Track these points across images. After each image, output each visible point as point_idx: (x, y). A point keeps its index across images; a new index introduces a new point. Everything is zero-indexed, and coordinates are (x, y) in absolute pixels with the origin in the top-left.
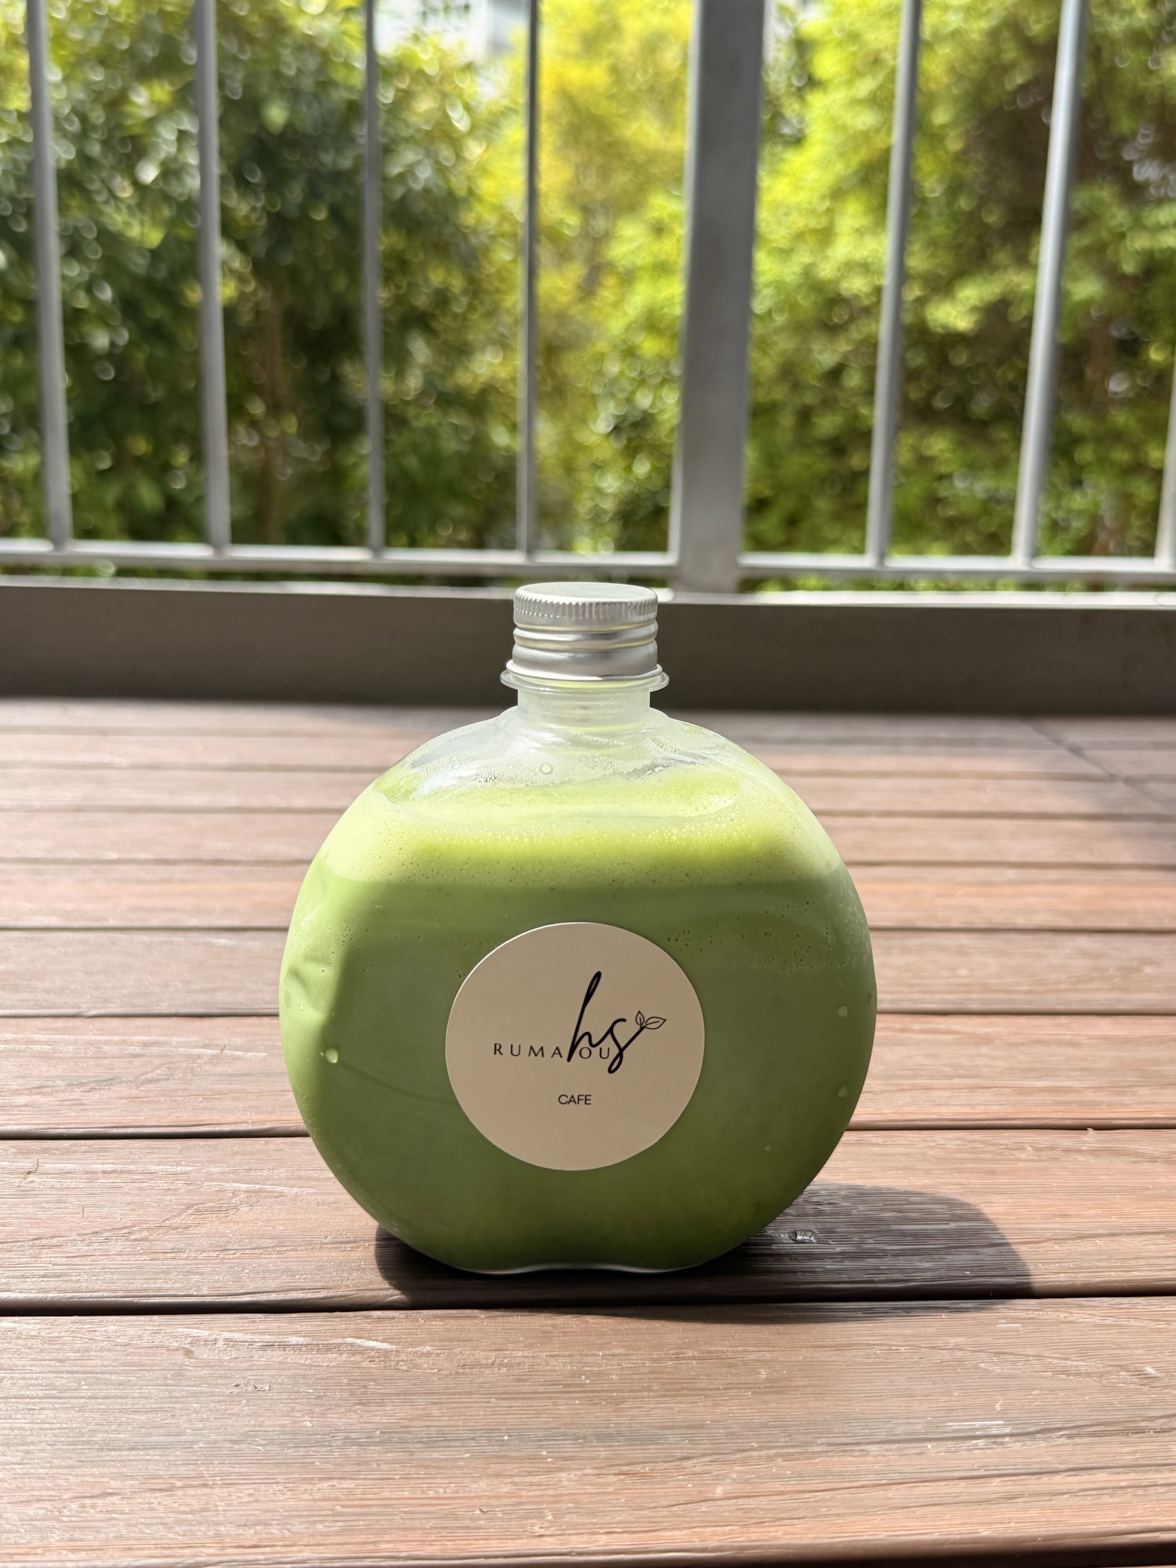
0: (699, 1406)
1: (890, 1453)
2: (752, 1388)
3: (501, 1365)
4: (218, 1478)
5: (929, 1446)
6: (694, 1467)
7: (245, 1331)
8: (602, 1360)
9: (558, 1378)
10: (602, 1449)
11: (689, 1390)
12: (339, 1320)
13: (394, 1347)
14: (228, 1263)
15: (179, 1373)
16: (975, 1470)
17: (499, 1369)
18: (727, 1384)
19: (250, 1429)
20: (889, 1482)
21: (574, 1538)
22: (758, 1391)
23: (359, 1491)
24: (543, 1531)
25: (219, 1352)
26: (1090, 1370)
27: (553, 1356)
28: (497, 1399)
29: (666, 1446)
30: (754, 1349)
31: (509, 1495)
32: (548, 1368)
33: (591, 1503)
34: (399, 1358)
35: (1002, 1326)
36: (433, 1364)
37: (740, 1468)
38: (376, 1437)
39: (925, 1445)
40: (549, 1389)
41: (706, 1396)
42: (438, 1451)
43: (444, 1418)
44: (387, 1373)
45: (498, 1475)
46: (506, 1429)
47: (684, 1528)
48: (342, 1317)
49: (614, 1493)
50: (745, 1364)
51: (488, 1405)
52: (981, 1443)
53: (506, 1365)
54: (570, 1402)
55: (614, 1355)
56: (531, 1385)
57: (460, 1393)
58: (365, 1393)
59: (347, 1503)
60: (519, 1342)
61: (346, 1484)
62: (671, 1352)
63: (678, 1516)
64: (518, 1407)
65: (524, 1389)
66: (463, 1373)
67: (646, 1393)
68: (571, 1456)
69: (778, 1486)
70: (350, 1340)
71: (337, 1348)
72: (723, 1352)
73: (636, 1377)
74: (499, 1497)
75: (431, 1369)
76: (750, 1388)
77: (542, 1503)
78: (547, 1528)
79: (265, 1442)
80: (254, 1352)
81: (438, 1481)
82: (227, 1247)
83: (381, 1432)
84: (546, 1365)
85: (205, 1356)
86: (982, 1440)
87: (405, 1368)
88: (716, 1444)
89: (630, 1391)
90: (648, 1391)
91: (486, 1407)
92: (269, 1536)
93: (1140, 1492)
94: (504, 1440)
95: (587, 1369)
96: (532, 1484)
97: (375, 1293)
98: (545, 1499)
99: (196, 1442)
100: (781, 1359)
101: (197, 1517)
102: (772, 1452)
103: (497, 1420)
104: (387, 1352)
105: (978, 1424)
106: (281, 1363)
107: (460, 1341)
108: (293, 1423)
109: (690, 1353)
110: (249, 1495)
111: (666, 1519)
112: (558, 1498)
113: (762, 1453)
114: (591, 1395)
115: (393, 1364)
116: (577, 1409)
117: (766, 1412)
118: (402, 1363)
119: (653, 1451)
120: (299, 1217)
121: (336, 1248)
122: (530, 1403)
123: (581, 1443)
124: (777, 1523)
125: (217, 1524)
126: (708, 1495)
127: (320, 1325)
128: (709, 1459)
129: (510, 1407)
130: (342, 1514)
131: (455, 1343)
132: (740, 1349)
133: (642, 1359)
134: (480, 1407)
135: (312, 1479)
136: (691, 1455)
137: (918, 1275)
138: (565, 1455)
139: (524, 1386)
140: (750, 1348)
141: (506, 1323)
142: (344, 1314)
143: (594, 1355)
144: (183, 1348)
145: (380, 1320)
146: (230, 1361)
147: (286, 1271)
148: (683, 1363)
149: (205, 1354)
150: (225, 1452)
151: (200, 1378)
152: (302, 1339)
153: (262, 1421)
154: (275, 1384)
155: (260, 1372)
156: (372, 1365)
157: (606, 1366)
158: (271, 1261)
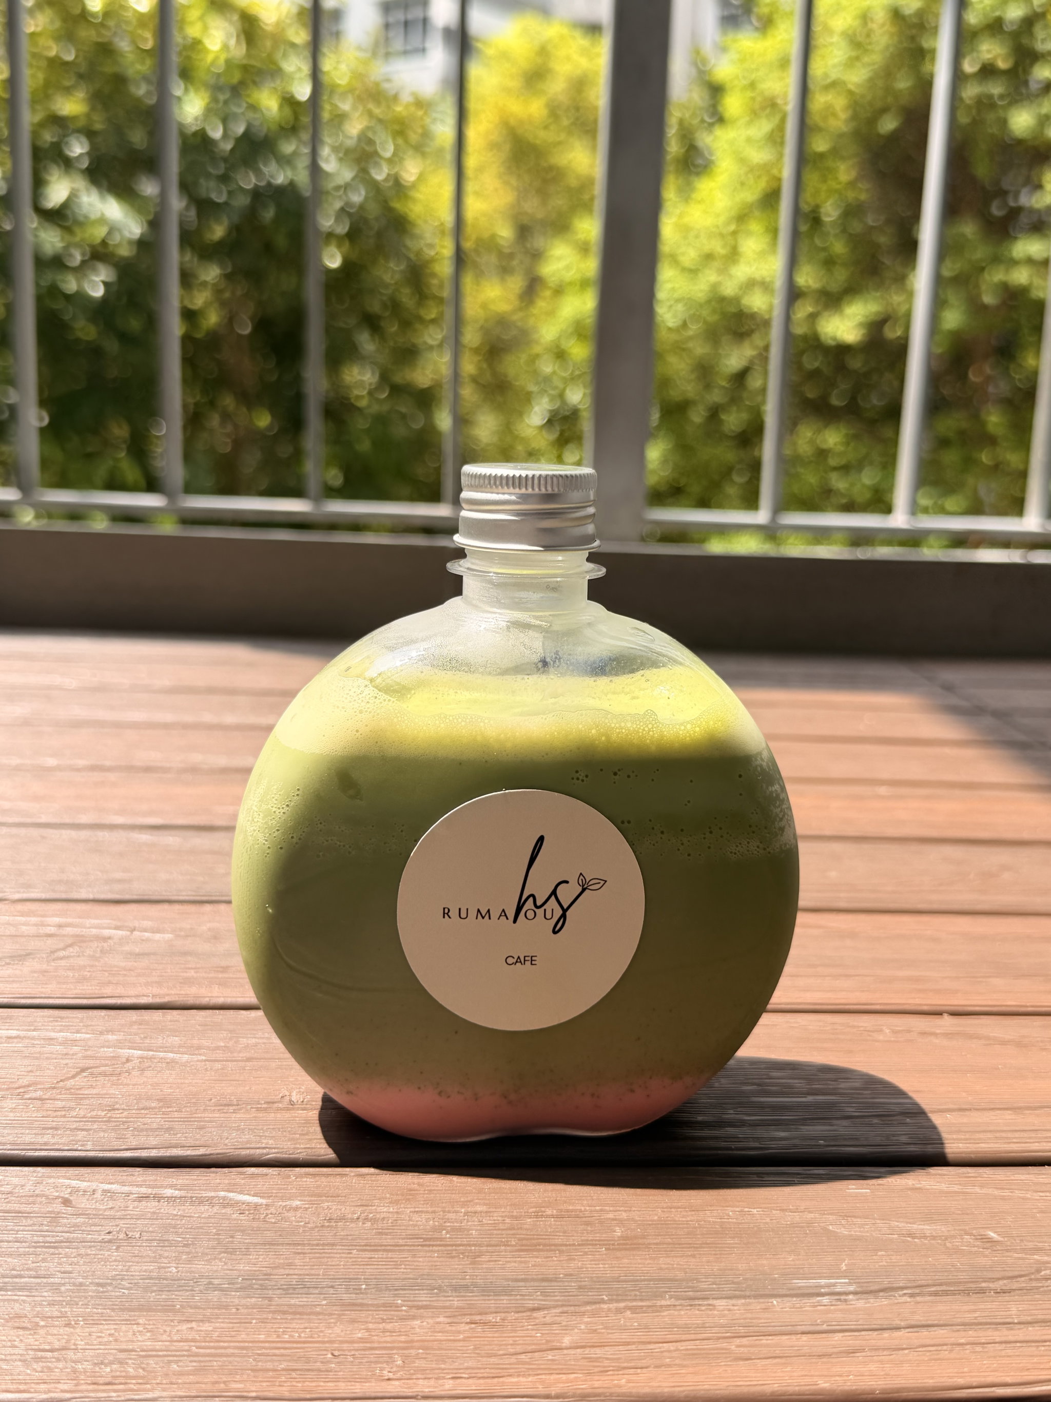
0: (554, 1261)
1: (736, 1308)
2: (606, 1245)
3: (366, 1219)
4: (81, 1319)
5: (775, 1302)
6: (545, 1317)
7: (123, 1184)
8: (464, 1216)
9: (419, 1232)
10: (456, 1299)
11: (545, 1245)
12: (215, 1175)
13: (264, 1201)
14: (115, 1122)
15: (55, 1218)
16: (818, 1325)
17: (363, 1223)
18: (582, 1241)
19: (117, 1273)
20: (732, 1335)
21: (420, 1385)
22: (611, 1247)
23: (215, 1335)
24: (390, 1378)
25: (96, 1202)
26: (934, 1234)
27: (417, 1212)
28: (358, 1250)
29: (518, 1297)
30: (611, 1209)
31: (362, 1340)
32: (411, 1223)
33: (440, 1349)
34: (269, 1212)
35: (852, 1190)
36: (301, 1217)
37: (589, 1319)
38: (237, 1283)
39: (770, 1300)
40: (410, 1242)
41: (561, 1252)
42: (298, 1298)
43: (306, 1267)
44: (255, 1224)
45: (353, 1321)
46: (365, 1279)
47: (531, 1377)
48: (218, 1172)
49: (464, 1341)
50: (601, 1222)
51: (349, 1256)
52: (825, 1300)
53: (370, 1220)
54: (429, 1254)
55: (475, 1212)
56: (393, 1239)
57: (323, 1245)
58: (232, 1242)
59: (203, 1344)
60: (384, 1198)
61: (206, 1326)
62: (531, 1210)
63: (524, 1363)
64: (378, 1258)
65: (385, 1242)
66: (328, 1226)
67: (503, 1248)
68: (426, 1305)
69: (625, 1336)
70: (222, 1194)
71: (210, 1201)
72: (581, 1211)
73: (495, 1232)
74: (352, 1342)
75: (299, 1222)
76: (604, 1245)
77: (392, 1348)
78: (394, 1373)
79: (130, 1286)
80: (129, 1202)
81: (294, 1325)
82: (115, 1107)
83: (243, 1279)
84: (409, 1220)
85: (83, 1206)
86: (827, 1297)
87: (273, 1221)
88: (566, 1296)
89: (487, 1246)
90: (505, 1245)
91: (346, 1258)
93: (979, 1349)
94: (361, 1289)
95: (449, 1224)
96: (384, 1331)
97: (252, 1152)
98: (396, 1345)
99: (64, 1284)
100: (635, 1217)
101: (55, 1354)
102: (622, 1305)
103: (356, 1270)
104: (256, 1206)
105: (823, 1282)
106: (154, 1213)
107: (328, 1197)
108: (159, 1268)
109: (549, 1212)
110: (110, 1335)
111: (513, 1368)
112: (409, 1345)
113: (611, 1306)
114: (450, 1248)
115: (262, 1216)
116: (435, 1262)
117: (618, 1267)
118: (270, 1216)
119: (505, 1302)
120: (187, 1081)
121: (219, 1110)
122: (390, 1255)
123: (437, 1294)
124: (621, 1372)
125: (73, 1361)
126: (555, 1344)
127: (196, 1180)
128: (560, 1310)
129: (371, 1258)
131: (324, 1198)
132: (597, 1208)
133: (502, 1216)
134: (341, 1257)
135: (172, 1321)
136: (541, 1306)
138: (420, 1303)
139: (386, 1239)
140: (607, 1208)
141: (374, 1181)
142: (220, 1169)
143: (456, 1212)
144: (62, 1197)
145: (253, 1176)
146: (105, 1210)
147: (169, 1130)
148: (542, 1221)
149: (83, 1203)
150: (90, 1294)
151: (75, 1225)
152: (177, 1192)
153: (130, 1266)
154: (146, 1232)
155: (133, 1221)
156: (242, 1217)
157: (468, 1222)
158: (156, 1121)
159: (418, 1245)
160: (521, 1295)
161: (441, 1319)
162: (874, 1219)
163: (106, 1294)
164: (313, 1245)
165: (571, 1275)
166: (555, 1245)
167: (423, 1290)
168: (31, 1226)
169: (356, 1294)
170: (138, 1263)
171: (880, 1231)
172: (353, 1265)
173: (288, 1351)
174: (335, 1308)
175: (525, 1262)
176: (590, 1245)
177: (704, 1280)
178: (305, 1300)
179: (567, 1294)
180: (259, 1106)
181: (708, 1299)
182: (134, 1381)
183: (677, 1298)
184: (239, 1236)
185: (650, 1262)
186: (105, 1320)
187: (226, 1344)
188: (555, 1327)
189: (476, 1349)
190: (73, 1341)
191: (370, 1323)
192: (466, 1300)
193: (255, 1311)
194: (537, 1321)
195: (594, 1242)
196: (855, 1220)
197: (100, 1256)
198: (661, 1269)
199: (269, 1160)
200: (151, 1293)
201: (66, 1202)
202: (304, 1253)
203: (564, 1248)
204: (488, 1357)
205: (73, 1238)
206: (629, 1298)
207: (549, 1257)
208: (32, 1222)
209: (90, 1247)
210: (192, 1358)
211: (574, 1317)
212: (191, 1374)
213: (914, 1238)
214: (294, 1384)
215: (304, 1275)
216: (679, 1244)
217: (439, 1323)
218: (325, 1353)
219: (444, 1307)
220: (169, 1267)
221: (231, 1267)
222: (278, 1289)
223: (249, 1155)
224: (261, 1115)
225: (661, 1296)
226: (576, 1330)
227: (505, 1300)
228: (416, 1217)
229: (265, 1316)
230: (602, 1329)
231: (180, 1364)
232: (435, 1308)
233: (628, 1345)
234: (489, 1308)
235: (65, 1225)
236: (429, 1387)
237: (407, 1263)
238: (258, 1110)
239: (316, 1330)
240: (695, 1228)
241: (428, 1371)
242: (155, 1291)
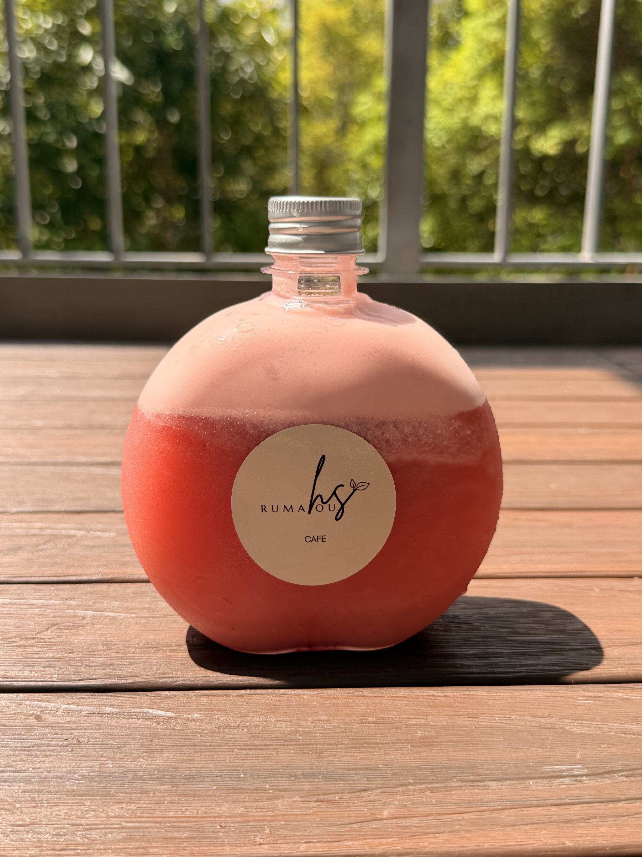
0: (375, 755)
1: (504, 787)
2: (411, 743)
3: (244, 726)
4: (45, 802)
5: (531, 783)
6: (369, 796)
7: (77, 704)
8: (312, 723)
9: (281, 735)
10: (307, 784)
11: (368, 744)
12: (139, 697)
13: (174, 715)
14: (73, 661)
15: (29, 730)
18: (394, 740)
19: (71, 768)
20: (502, 807)
21: (283, 846)
22: (415, 745)
23: (138, 813)
24: (262, 841)
27: (279, 721)
28: (238, 749)
29: (351, 782)
30: (414, 717)
31: (241, 815)
32: (275, 729)
33: (297, 821)
34: (177, 722)
35: (580, 701)
36: (199, 726)
37: (400, 798)
38: (154, 774)
39: (528, 782)
40: (274, 743)
41: (380, 748)
42: (196, 784)
43: (202, 762)
44: (168, 732)
45: (235, 801)
46: (243, 770)
47: (360, 839)
48: (141, 695)
50: (407, 726)
51: (233, 753)
52: (567, 780)
53: (247, 727)
54: (288, 751)
55: (319, 721)
56: (263, 740)
57: (214, 746)
59: (130, 820)
60: (256, 711)
61: (132, 807)
62: (359, 719)
63: (356, 831)
64: (253, 754)
65: (257, 743)
66: (218, 732)
67: (339, 746)
68: (286, 789)
69: (426, 810)
70: (145, 710)
71: (137, 715)
73: (333, 735)
74: (234, 817)
75: (197, 729)
76: (409, 743)
77: (262, 821)
78: (265, 838)
79: (80, 777)
80: (81, 717)
81: (193, 805)
82: (74, 650)
83: (158, 772)
84: (274, 727)
85: (49, 720)
86: (568, 778)
87: (180, 729)
88: (384, 781)
89: (329, 744)
90: (341, 744)
91: (230, 755)
92: (74, 842)
94: (240, 777)
95: (301, 729)
97: (166, 680)
98: (265, 818)
99: (34, 777)
100: (431, 723)
101: (26, 828)
102: (424, 786)
103: (237, 764)
104: (169, 718)
105: (564, 767)
106: (98, 725)
107: (218, 711)
108: (100, 764)
109: (370, 719)
110: (66, 813)
111: (347, 833)
112: (274, 817)
113: (416, 787)
114: (302, 747)
115: (172, 726)
116: (292, 757)
117: (420, 759)
118: (178, 725)
119: (341, 785)
120: (123, 632)
121: (144, 651)
122: (261, 752)
123: (293, 780)
124: (424, 837)
125: (39, 833)
126: (377, 816)
127: (127, 701)
128: (380, 790)
129: (247, 755)
130: (125, 828)
131: (215, 712)
132: (404, 716)
133: (338, 723)
134: (227, 755)
135: (108, 803)
136: (367, 788)
137: (524, 669)
138: (282, 787)
140: (411, 716)
142: (144, 693)
143: (306, 720)
144: (35, 715)
145: (167, 697)
146: (64, 723)
147: (109, 665)
148: (366, 726)
149: (50, 718)
150: (52, 784)
151: (43, 735)
152: (114, 709)
153: (80, 764)
154: (92, 738)
155: (82, 731)
156: (158, 726)
157: (314, 727)
158: (100, 659)
159: (280, 745)
160: (352, 780)
161: (297, 799)
162: (597, 721)
163: (63, 784)
164: (207, 746)
165: (387, 765)
166: (376, 743)
167: (284, 777)
168: (13, 735)
169: (237, 781)
170: (85, 761)
171: (601, 730)
172: (235, 760)
173: (189, 824)
174: (222, 791)
175: (355, 756)
176: (399, 743)
177: (480, 767)
178: (201, 786)
179: (385, 779)
180: (171, 648)
181: (484, 781)
182: (81, 848)
183: (463, 781)
184: (156, 740)
185: (442, 755)
186: (62, 803)
187: (146, 819)
188: (377, 803)
189: (321, 820)
190: (39, 818)
191: (247, 802)
192: (314, 785)
193: (166, 794)
194: (364, 799)
195: (403, 741)
196: (584, 722)
197: (59, 756)
198: (450, 760)
199: (179, 685)
200: (94, 782)
201: (38, 718)
202: (201, 752)
203: (381, 745)
204: (330, 826)
205: (42, 744)
206: (428, 781)
207: (371, 752)
208: (13, 733)
209: (53, 750)
210: (121, 830)
211: (390, 796)
212: (121, 842)
213: (626, 734)
214: (193, 848)
215: (201, 768)
216: (462, 742)
217: (296, 801)
218: (216, 825)
219: (299, 790)
220: (107, 764)
221: (150, 763)
222: (183, 778)
223: (165, 682)
224: (172, 654)
225: (451, 780)
226: (392, 806)
227: (341, 784)
228: (279, 725)
229: (173, 798)
230: (410, 804)
231: (114, 834)
232: (293, 790)
233: (428, 816)
234: (330, 790)
235: (36, 735)
236: (289, 849)
237: (273, 758)
238: (171, 650)
239: (210, 808)
240: (473, 730)
241: (288, 838)
242: (97, 781)
